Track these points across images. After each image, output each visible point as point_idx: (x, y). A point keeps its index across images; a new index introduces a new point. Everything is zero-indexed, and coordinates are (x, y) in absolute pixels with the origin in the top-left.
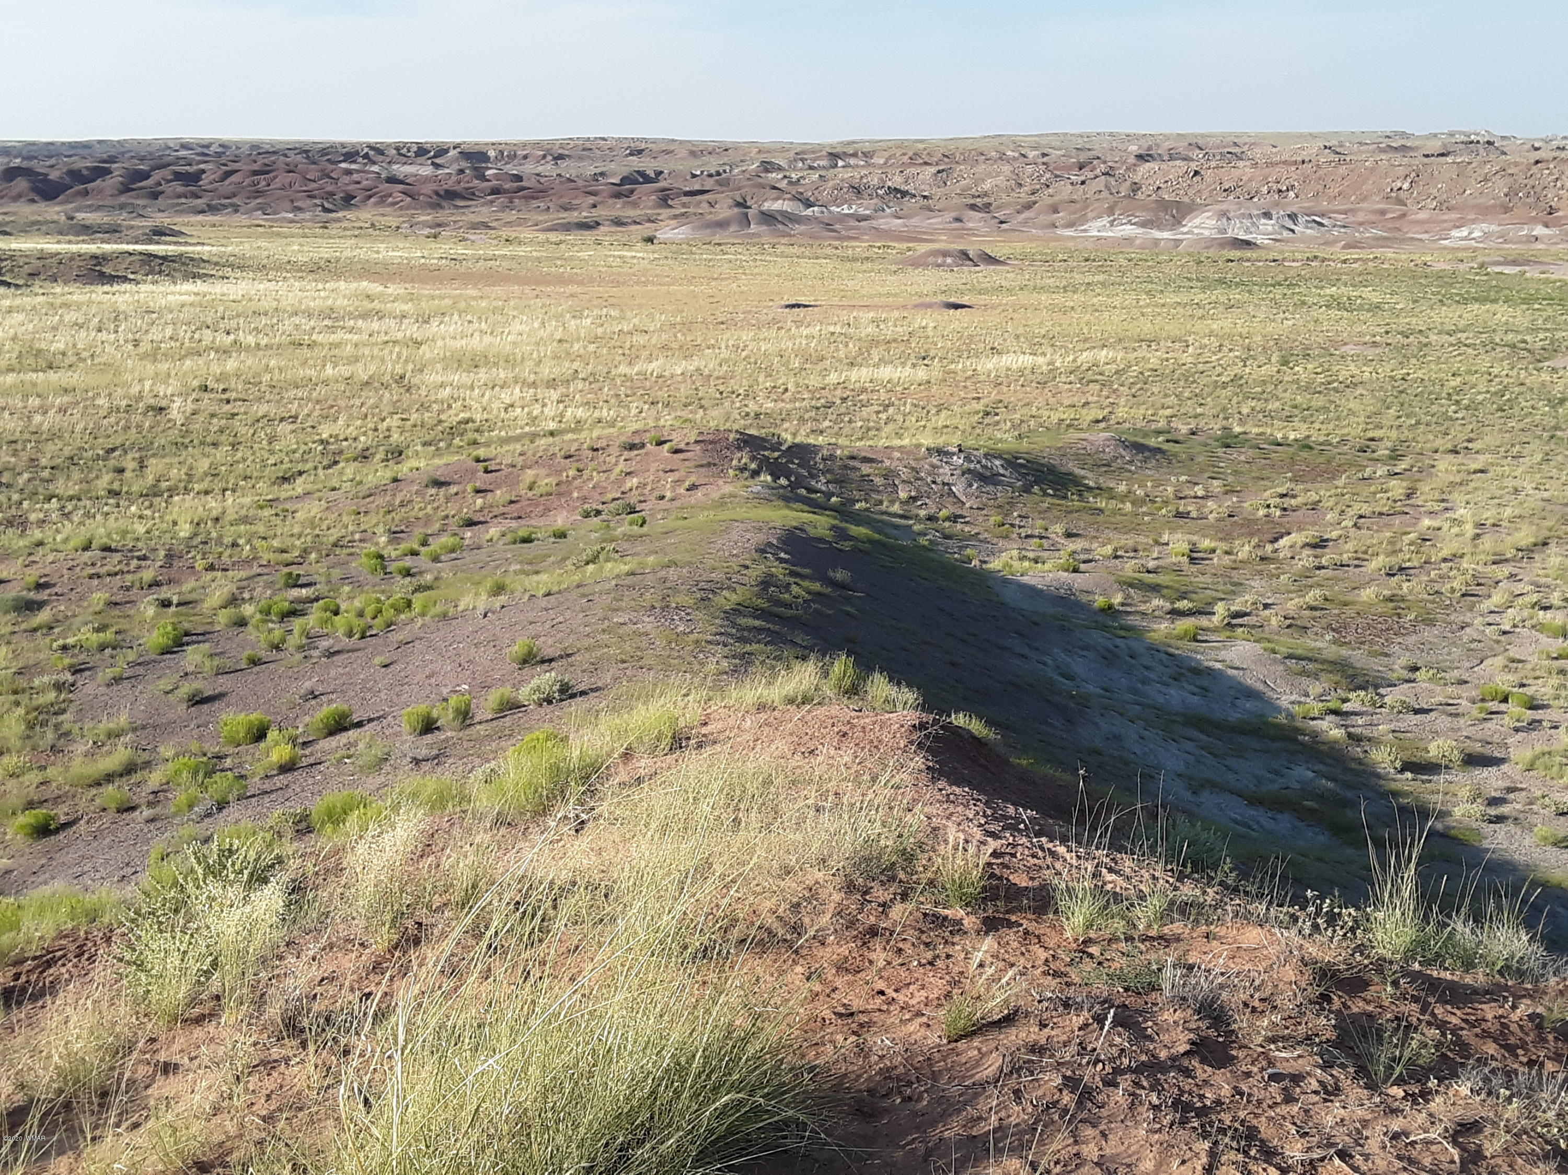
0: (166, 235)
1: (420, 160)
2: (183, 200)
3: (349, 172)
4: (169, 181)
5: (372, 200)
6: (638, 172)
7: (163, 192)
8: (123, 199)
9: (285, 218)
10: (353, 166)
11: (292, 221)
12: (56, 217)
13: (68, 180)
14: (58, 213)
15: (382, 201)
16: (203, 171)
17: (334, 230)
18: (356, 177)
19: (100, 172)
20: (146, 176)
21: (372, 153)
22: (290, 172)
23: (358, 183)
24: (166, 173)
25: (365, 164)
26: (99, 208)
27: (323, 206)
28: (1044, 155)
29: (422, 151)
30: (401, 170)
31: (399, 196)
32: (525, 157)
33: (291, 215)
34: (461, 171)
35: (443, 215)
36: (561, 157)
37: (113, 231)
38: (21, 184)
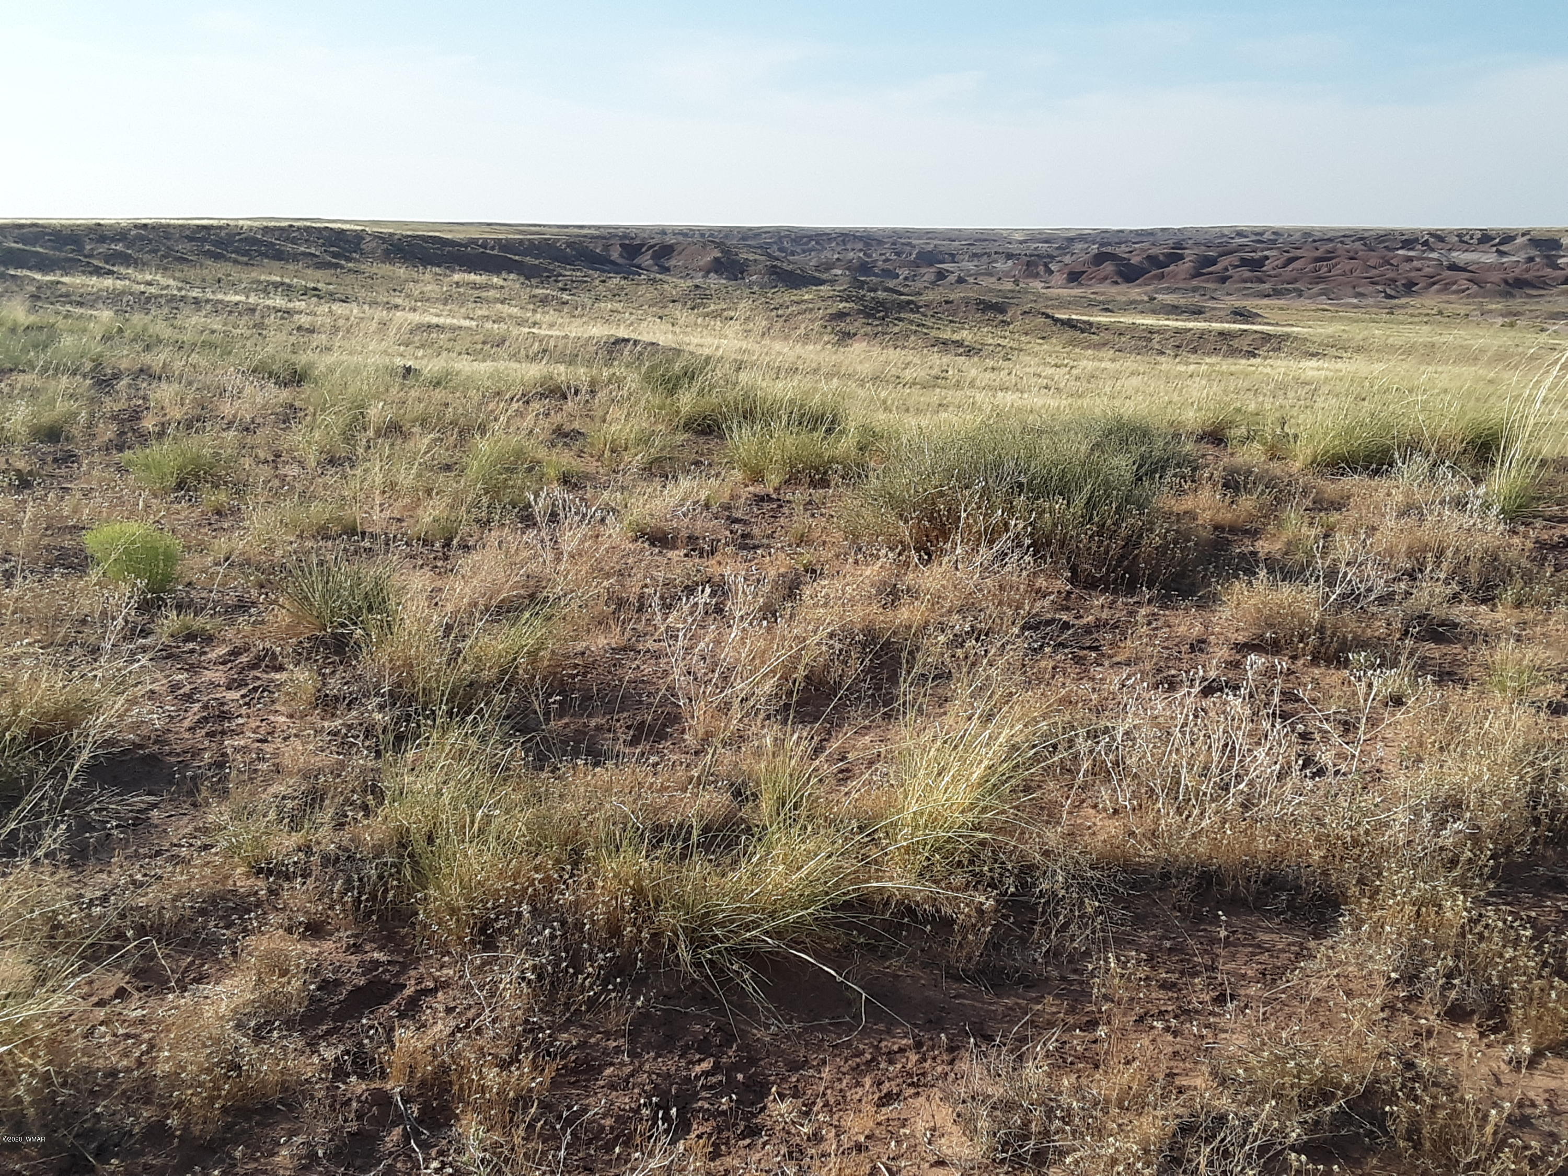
0: (1245, 316)
1: (1482, 247)
2: (1249, 285)
3: (1410, 259)
4: (1236, 267)
5: (1436, 287)
7: (1229, 277)
8: (1194, 283)
9: (1351, 304)
10: (1411, 253)
11: (1356, 307)
12: (1138, 298)
13: (1146, 264)
14: (1140, 294)
15: (1446, 288)
16: (1267, 258)
17: (1400, 315)
18: (1416, 264)
19: (1175, 258)
20: (1213, 262)
21: (1432, 240)
22: (1352, 259)
23: (1419, 270)
24: (1234, 259)
25: (1424, 251)
26: (1176, 290)
27: (1385, 292)
30: (1460, 257)
31: (1465, 284)
33: (1355, 301)
34: (1531, 259)
35: (1516, 303)
37: (1197, 312)
38: (1108, 267)
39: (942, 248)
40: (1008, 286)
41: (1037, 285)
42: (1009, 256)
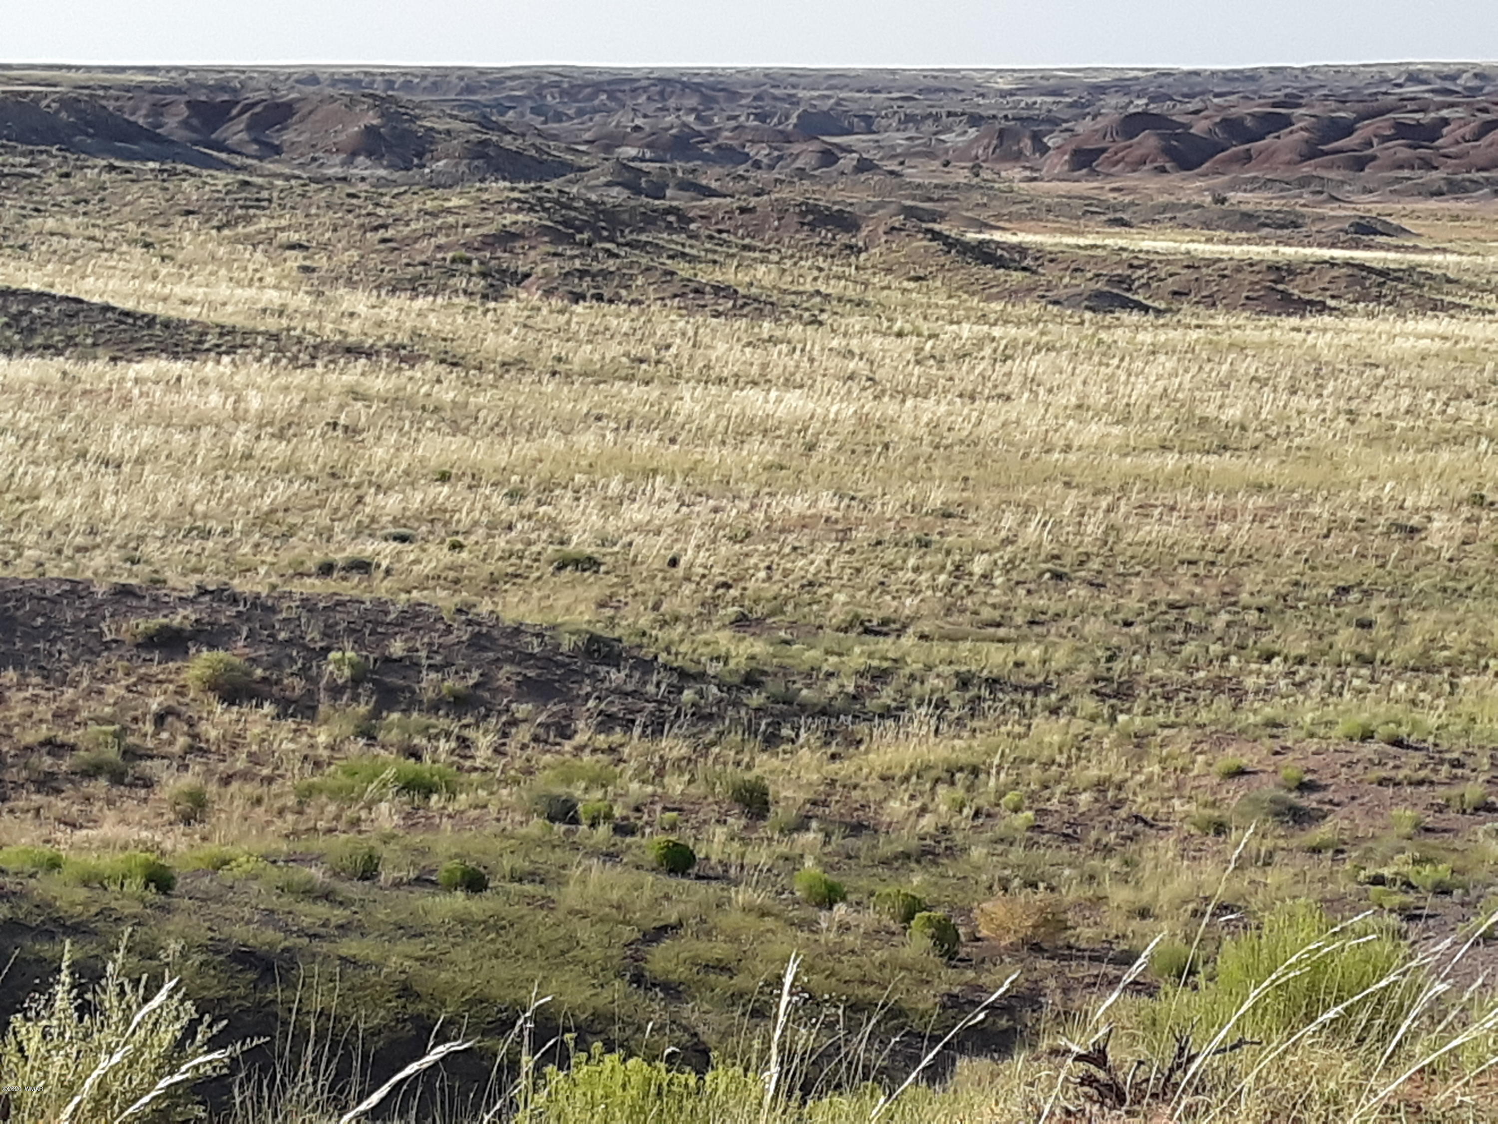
0: (1376, 232)
2: (1406, 173)
4: (1389, 139)
7: (1374, 158)
8: (1306, 169)
12: (1196, 199)
13: (1219, 134)
14: (1201, 191)
16: (1446, 122)
19: (1274, 122)
20: (1348, 130)
24: (1383, 125)
26: (1267, 184)
38: (1148, 141)
39: (850, 106)
40: (961, 176)
41: (1015, 173)
42: (975, 120)
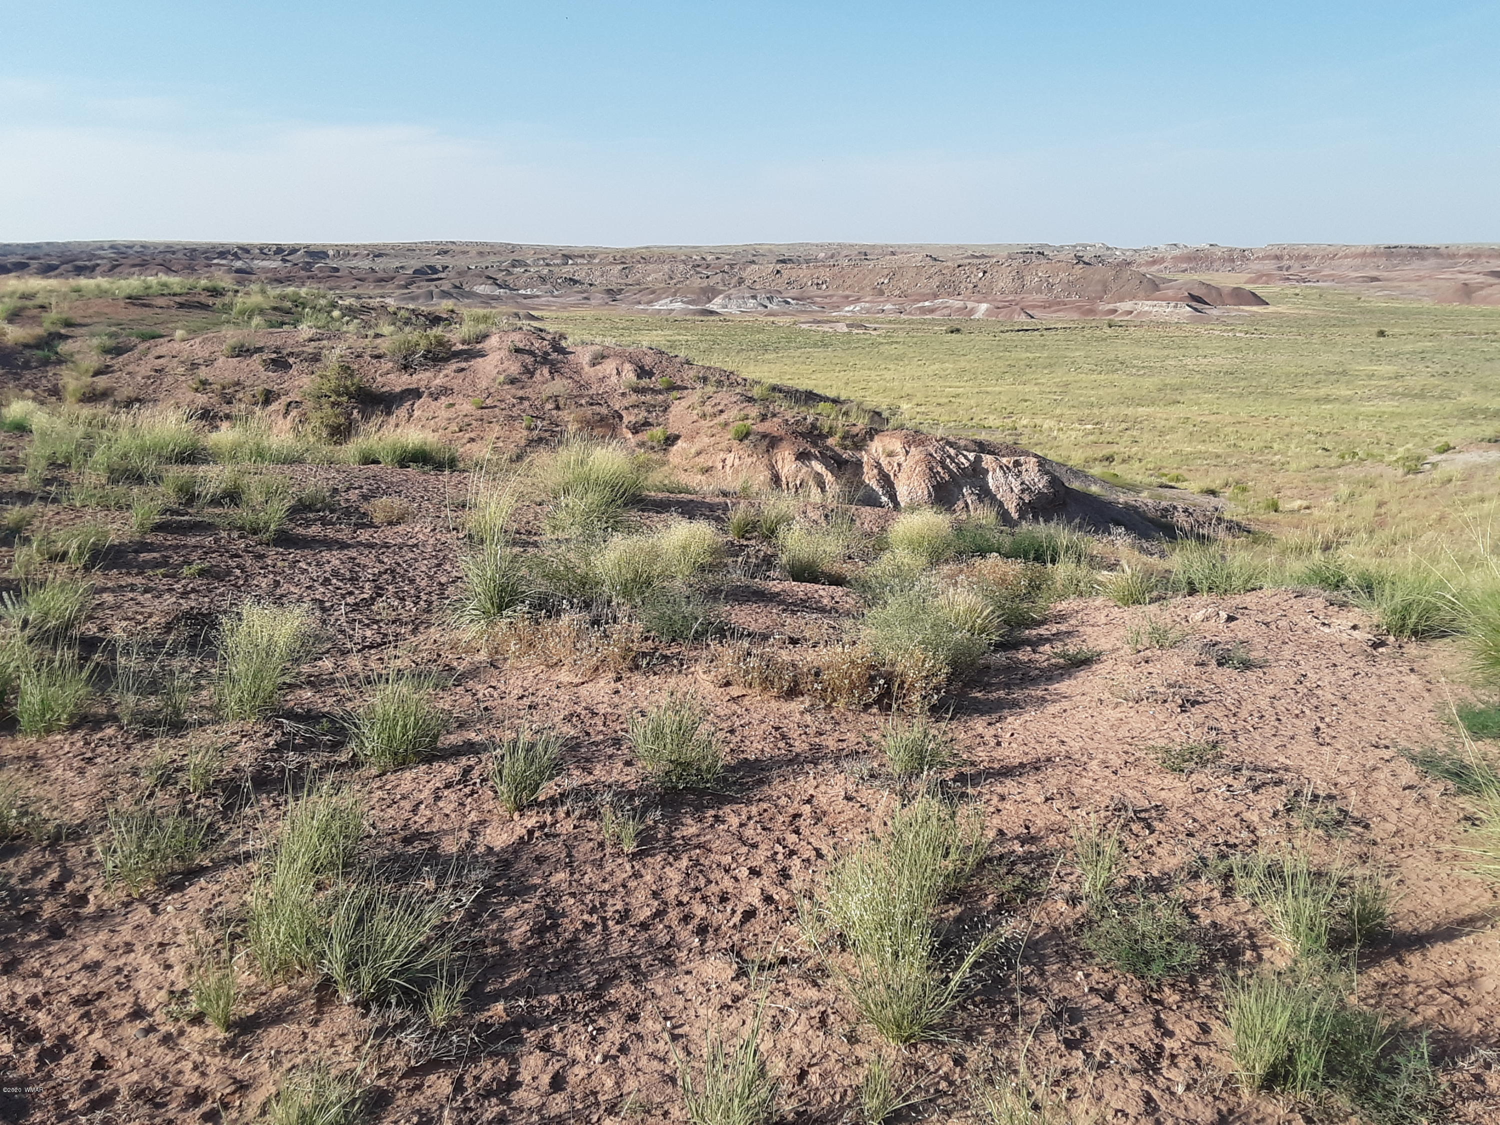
6: (428, 266)
28: (718, 258)
29: (279, 250)
32: (356, 255)
36: (379, 255)
